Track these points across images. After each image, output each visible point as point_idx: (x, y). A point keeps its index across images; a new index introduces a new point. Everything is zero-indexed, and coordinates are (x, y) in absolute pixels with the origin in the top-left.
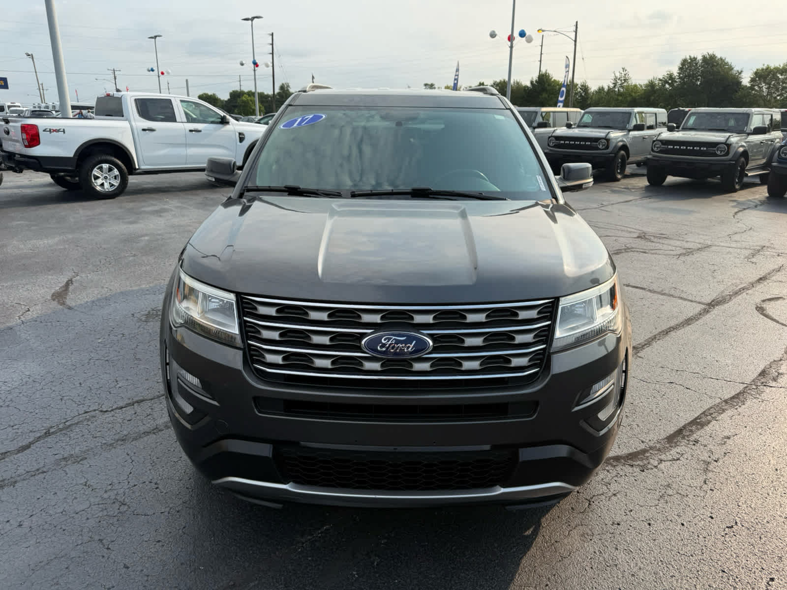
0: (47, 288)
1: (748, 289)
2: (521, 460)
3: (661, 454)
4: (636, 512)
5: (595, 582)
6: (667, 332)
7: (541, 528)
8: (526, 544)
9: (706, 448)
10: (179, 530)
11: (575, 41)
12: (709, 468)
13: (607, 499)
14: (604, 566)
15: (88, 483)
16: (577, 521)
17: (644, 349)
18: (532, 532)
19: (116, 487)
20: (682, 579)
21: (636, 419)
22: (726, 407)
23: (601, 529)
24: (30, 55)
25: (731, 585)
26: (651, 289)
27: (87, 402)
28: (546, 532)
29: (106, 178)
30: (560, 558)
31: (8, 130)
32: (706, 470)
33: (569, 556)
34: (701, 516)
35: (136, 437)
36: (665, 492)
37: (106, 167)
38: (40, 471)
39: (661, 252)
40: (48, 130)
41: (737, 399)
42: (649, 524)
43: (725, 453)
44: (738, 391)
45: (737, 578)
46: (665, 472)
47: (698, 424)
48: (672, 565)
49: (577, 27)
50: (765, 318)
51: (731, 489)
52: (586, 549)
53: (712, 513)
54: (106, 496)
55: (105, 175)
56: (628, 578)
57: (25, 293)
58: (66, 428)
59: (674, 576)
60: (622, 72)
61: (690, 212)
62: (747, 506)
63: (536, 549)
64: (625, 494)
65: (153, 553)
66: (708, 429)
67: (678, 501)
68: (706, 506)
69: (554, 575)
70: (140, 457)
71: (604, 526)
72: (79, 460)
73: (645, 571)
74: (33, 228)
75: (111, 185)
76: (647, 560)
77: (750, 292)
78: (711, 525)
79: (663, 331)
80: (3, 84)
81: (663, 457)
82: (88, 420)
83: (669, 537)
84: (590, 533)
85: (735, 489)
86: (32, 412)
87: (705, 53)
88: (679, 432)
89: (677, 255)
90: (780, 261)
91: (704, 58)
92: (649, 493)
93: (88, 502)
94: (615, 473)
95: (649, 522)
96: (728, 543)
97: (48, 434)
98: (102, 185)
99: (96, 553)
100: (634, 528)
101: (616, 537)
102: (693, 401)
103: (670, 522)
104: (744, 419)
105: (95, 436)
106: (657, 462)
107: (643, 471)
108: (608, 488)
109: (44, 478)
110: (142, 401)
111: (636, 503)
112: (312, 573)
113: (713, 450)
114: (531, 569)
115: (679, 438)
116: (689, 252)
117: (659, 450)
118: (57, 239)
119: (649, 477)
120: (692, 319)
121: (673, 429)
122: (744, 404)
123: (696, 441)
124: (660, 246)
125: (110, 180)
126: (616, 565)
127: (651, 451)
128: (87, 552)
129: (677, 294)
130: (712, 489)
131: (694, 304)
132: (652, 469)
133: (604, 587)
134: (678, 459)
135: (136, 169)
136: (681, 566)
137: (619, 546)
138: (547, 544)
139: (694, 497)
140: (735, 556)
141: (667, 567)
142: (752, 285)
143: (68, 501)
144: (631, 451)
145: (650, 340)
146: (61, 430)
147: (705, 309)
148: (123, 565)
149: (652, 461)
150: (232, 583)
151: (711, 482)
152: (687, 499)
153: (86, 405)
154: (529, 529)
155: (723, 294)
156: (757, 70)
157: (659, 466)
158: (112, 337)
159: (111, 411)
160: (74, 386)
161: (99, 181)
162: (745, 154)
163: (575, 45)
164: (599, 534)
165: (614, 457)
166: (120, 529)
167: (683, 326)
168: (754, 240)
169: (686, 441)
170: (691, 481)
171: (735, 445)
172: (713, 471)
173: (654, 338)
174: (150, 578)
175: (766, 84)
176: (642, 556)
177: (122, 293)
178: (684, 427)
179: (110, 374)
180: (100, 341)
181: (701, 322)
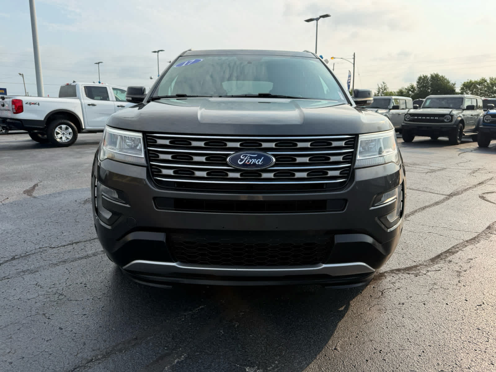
0: (21, 188)
1: (473, 188)
2: (336, 242)
3: (427, 267)
4: (414, 298)
5: (390, 335)
6: (424, 208)
7: (350, 306)
8: (341, 315)
9: (457, 264)
10: (99, 308)
11: (354, 64)
12: (460, 275)
13: (394, 291)
14: (396, 326)
15: (38, 284)
16: (374, 303)
17: (410, 216)
18: (344, 309)
19: (57, 286)
20: (451, 334)
21: (408, 250)
22: (467, 244)
23: (392, 307)
24: (21, 74)
25: (485, 337)
26: (411, 188)
27: (41, 243)
28: (354, 309)
29: (63, 134)
30: (365, 322)
31: (4, 104)
32: (459, 276)
33: (371, 321)
34: (459, 300)
35: (73, 260)
36: (433, 287)
37: (64, 127)
38: (6, 278)
39: (415, 171)
40: (29, 103)
41: (474, 240)
42: (424, 304)
43: (470, 267)
44: (474, 236)
45: (489, 333)
46: (432, 277)
47: (450, 252)
48: (442, 326)
49: (354, 56)
50: (486, 201)
51: (477, 286)
52: (382, 318)
53: (466, 298)
54: (50, 290)
55: (63, 132)
56: (413, 333)
57: (7, 190)
58: (26, 256)
59: (445, 332)
60: (383, 84)
61: (431, 153)
62: (489, 295)
63: (348, 318)
64: (406, 288)
65: (80, 321)
66: (457, 255)
67: (442, 292)
68: (462, 294)
69: (362, 332)
70: (75, 270)
71: (393, 305)
72: (33, 272)
73: (424, 329)
74: (15, 160)
75: (67, 138)
76: (425, 323)
77: (474, 189)
78: (467, 305)
79: (421, 208)
80: (4, 92)
81: (429, 269)
82: (41, 252)
83: (438, 311)
84: (384, 309)
85: (480, 285)
86: (4, 248)
87: (432, 73)
88: (438, 256)
89: (425, 172)
90: (491, 175)
91: (432, 77)
92: (422, 288)
93: (37, 294)
94: (398, 277)
95: (424, 303)
96: (480, 314)
97: (13, 259)
98: (61, 138)
99: (40, 321)
100: (414, 306)
101: (402, 311)
102: (445, 241)
103: (439, 303)
104: (480, 250)
105: (45, 260)
106: (425, 272)
107: (417, 276)
108: (394, 285)
109: (8, 281)
110: (78, 242)
111: (414, 293)
112: (191, 332)
113: (462, 266)
114: (345, 328)
115: (439, 260)
116: (433, 171)
117: (426, 265)
118: (29, 165)
119: (421, 280)
120: (439, 203)
121: (434, 255)
122: (479, 243)
123: (450, 261)
124: (414, 168)
125: (66, 135)
126: (404, 326)
127: (420, 266)
128: (34, 321)
129: (428, 190)
130: (465, 285)
131: (439, 195)
132: (422, 275)
133: (396, 338)
134: (439, 270)
135: (83, 129)
136: (449, 326)
137: (405, 315)
138: (355, 315)
139: (453, 290)
140: (485, 321)
141: (440, 327)
142: (475, 186)
143: (23, 293)
144: (407, 266)
145: (413, 212)
146: (22, 257)
147: (447, 197)
148: (59, 328)
149: (422, 271)
150: (135, 337)
151: (463, 282)
152: (449, 291)
153: (41, 244)
154: (342, 306)
155: (457, 190)
156: (464, 83)
157: (427, 274)
158: (61, 211)
159: (57, 247)
160: (34, 235)
161: (59, 136)
162: (462, 121)
163: (354, 66)
164: (390, 309)
165: (396, 269)
166: (58, 308)
167: (434, 205)
168: (473, 166)
169: (443, 261)
170: (449, 282)
171: (476, 263)
172: (464, 276)
173: (416, 211)
174: (76, 335)
175: (471, 91)
176: (422, 321)
177: (69, 190)
178: (441, 254)
179: (58, 229)
180: (53, 213)
181: (445, 203)
